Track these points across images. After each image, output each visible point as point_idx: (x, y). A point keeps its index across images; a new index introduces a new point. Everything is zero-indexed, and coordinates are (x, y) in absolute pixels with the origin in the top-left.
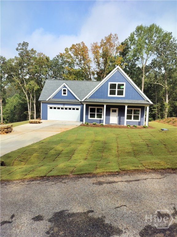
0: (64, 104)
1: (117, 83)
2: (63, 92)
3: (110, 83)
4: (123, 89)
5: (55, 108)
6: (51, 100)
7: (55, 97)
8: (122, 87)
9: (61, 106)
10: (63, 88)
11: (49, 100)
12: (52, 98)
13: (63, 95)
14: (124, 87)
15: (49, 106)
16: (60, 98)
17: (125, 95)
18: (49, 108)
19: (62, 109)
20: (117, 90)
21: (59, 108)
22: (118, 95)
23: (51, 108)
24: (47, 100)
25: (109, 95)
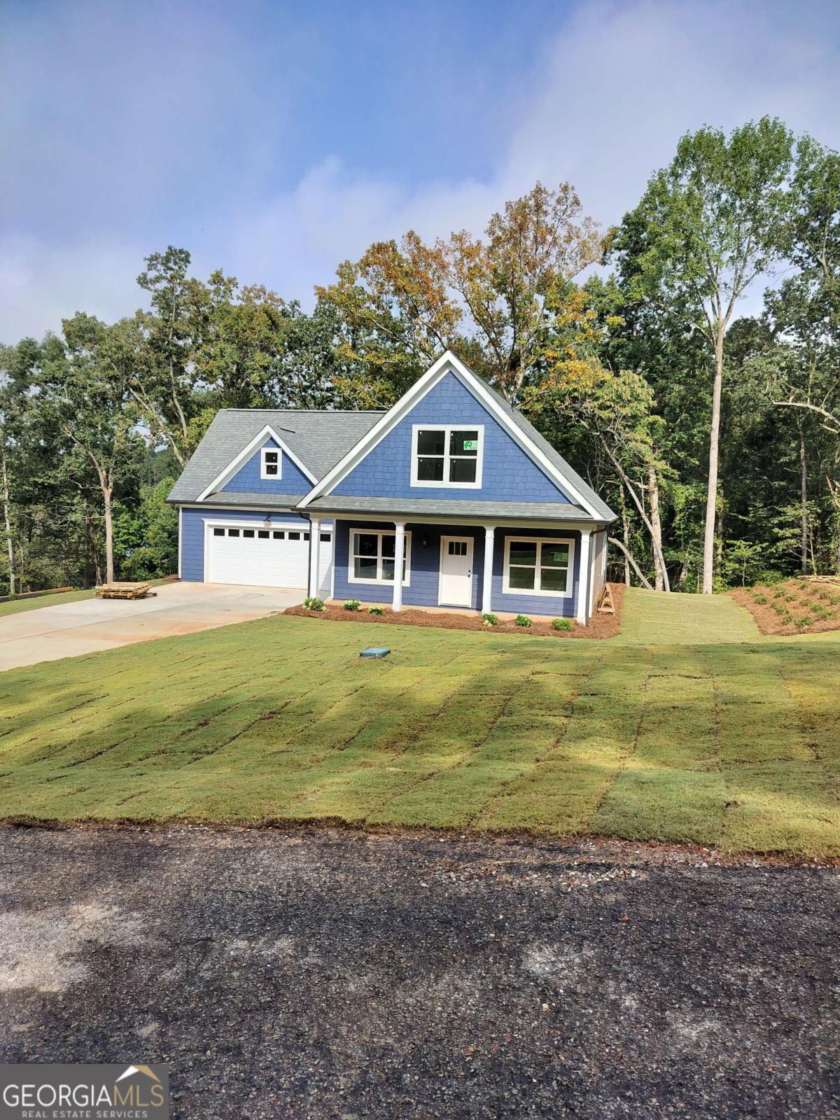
0: (269, 516)
1: (448, 429)
2: (264, 465)
3: (416, 429)
4: (474, 453)
5: (234, 533)
6: (216, 500)
7: (233, 485)
8: (468, 445)
9: (258, 525)
10: (263, 447)
11: (208, 500)
12: (223, 490)
13: (264, 475)
14: (479, 445)
15: (210, 523)
16: (252, 490)
17: (483, 481)
18: (209, 533)
19: (264, 534)
20: (447, 457)
21: (249, 534)
22: (453, 479)
23: (219, 532)
24: (200, 499)
25: (415, 482)
